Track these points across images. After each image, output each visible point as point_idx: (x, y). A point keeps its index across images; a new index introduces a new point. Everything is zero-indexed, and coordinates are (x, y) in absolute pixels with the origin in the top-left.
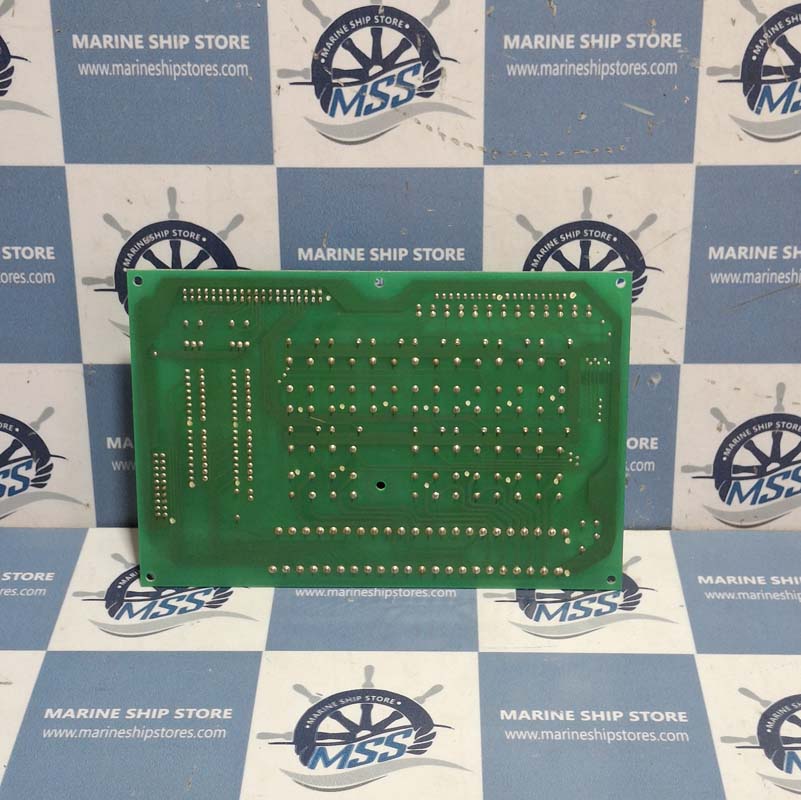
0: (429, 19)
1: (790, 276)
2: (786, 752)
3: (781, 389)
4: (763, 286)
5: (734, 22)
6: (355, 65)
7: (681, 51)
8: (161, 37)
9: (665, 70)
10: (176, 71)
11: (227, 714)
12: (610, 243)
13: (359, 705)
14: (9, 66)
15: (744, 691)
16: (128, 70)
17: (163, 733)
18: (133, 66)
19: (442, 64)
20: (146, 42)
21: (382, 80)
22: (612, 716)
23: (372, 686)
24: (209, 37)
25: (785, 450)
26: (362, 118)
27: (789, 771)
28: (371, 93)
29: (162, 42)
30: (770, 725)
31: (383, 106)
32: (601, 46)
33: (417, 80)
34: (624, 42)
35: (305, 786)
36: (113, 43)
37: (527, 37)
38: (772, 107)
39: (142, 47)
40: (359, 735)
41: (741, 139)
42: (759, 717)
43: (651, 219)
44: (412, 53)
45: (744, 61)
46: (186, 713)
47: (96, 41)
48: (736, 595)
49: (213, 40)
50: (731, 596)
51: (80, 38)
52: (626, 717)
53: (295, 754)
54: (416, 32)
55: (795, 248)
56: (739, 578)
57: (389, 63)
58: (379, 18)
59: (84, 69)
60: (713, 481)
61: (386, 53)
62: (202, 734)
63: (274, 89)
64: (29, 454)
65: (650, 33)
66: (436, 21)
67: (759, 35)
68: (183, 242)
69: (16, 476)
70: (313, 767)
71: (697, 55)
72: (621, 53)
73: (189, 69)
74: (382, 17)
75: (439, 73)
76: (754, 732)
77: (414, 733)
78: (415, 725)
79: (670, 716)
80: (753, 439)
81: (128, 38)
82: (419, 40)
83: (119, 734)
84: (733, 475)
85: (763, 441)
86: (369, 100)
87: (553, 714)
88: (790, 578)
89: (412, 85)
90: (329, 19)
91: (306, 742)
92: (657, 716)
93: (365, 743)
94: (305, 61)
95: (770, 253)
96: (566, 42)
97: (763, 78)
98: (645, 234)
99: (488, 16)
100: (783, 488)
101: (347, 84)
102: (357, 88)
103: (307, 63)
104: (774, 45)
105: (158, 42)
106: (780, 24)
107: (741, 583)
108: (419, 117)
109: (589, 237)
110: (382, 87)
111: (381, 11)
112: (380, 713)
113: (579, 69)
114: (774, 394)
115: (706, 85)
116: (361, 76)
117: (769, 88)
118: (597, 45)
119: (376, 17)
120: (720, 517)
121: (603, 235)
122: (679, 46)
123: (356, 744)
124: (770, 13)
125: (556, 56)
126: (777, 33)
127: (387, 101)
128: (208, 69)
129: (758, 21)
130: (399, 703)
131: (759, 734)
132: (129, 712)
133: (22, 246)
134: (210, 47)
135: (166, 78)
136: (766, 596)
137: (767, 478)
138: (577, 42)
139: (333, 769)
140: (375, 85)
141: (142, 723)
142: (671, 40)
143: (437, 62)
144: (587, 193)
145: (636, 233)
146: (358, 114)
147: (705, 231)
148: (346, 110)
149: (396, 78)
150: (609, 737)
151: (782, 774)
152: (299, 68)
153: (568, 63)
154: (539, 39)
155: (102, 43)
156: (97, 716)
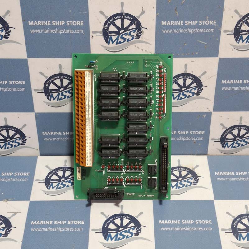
0: (139, 17)
1: (245, 88)
2: (239, 234)
3: (241, 118)
4: (238, 91)
5: (232, 17)
6: (116, 30)
7: (215, 26)
8: (56, 22)
9: (211, 31)
10: (60, 31)
11: (83, 222)
12: (192, 79)
13: (120, 219)
14: (9, 30)
15: (228, 213)
16: (46, 31)
17: (65, 229)
18: (48, 30)
19: (143, 29)
20: (51, 23)
21: (124, 34)
22: (191, 222)
23: (123, 212)
24: (71, 22)
25: (241, 134)
26: (118, 45)
27: (240, 240)
28: (121, 38)
29: (56, 23)
30: (235, 225)
31: (124, 41)
32: (191, 24)
33: (135, 34)
34: (198, 23)
35: (106, 247)
36: (41, 23)
37: (169, 22)
38: (243, 41)
39: (50, 25)
40: (120, 229)
41: (233, 50)
42: (231, 222)
43: (205, 73)
44: (133, 26)
45: (235, 28)
46: (71, 222)
47: (36, 23)
48: (226, 179)
49: (72, 23)
50: (224, 179)
51: (31, 22)
52: (195, 222)
53: (102, 236)
54: (134, 20)
55: (248, 80)
56: (227, 173)
57: (126, 29)
58: (123, 17)
59: (32, 31)
60: (220, 142)
61: (125, 26)
62: (76, 229)
63: (91, 37)
64: (20, 136)
65: (206, 20)
66: (141, 17)
67: (240, 21)
68: (64, 79)
69: (16, 142)
70: (108, 240)
71: (221, 27)
72: (198, 26)
73: (65, 31)
74: (124, 16)
75: (142, 32)
76: (230, 227)
77: (135, 228)
78: (136, 226)
79: (207, 222)
80: (232, 131)
81: (46, 22)
82: (135, 23)
83: (53, 229)
84: (226, 141)
85: (235, 132)
86: (120, 40)
87: (174, 221)
88: (241, 173)
89: (133, 36)
90: (108, 17)
91: (105, 232)
92: (203, 222)
93: (122, 232)
95: (240, 82)
96: (181, 23)
97: (240, 33)
98: (203, 77)
99: (157, 16)
100: (240, 144)
101: (113, 35)
102: (117, 36)
103: (101, 29)
104: (244, 24)
105: (55, 23)
106: (246, 18)
107: (227, 174)
108: (135, 45)
109: (186, 78)
110: (124, 36)
111: (124, 14)
113: (184, 31)
114: (239, 120)
115: (223, 36)
116: (118, 33)
117: (242, 36)
118: (190, 24)
119: (122, 16)
121: (190, 77)
122: (215, 24)
123: (119, 232)
124: (244, 14)
125: (178, 27)
126: (245, 20)
127: (125, 40)
128: (71, 31)
129: (240, 17)
130: (131, 218)
131: (232, 228)
132: (55, 222)
133: (15, 81)
134: (71, 25)
135: (58, 34)
136: (234, 179)
137: (236, 142)
138: (184, 23)
139: (113, 241)
140: (122, 36)
141: (59, 226)
142: (213, 22)
143: (141, 29)
144: (186, 66)
145: (200, 77)
146: (117, 44)
147: (221, 76)
148: (113, 42)
149: (128, 34)
150: (190, 229)
152: (99, 31)
153: (181, 29)
154: (172, 22)
155: (38, 24)
156: (46, 224)
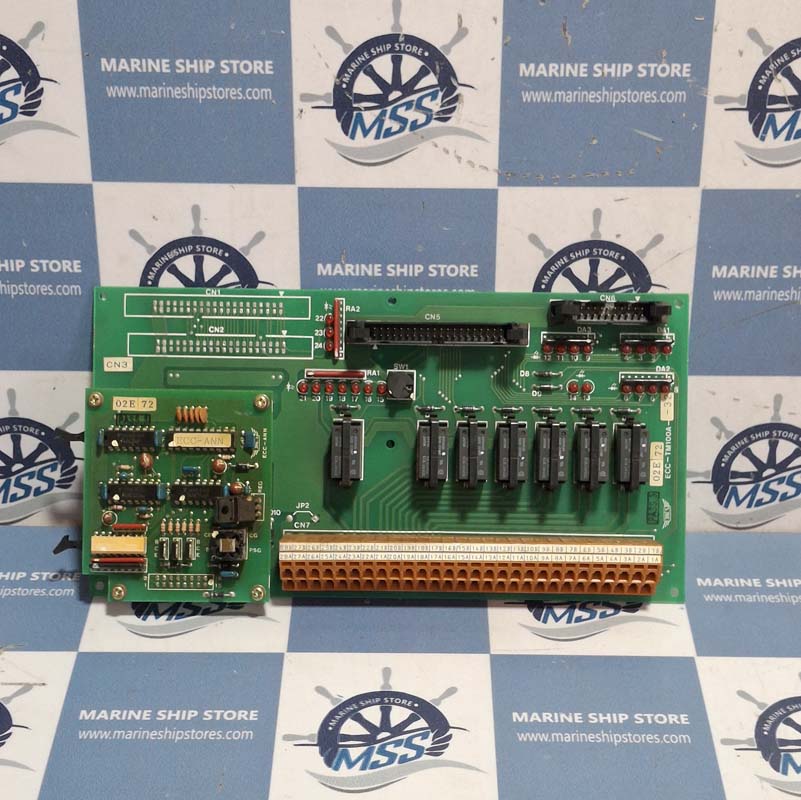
0: (448, 47)
1: (789, 294)
2: (782, 754)
3: (778, 399)
4: (764, 303)
5: (741, 53)
6: (376, 90)
7: (689, 81)
8: (188, 61)
9: (674, 98)
10: (201, 94)
11: (253, 715)
12: (618, 261)
13: (378, 707)
14: (39, 88)
15: (743, 694)
16: (155, 93)
17: (193, 734)
18: (160, 89)
19: (460, 90)
20: (173, 66)
21: (401, 105)
22: (618, 718)
23: (390, 687)
24: (234, 63)
25: (780, 457)
26: (382, 140)
27: (785, 772)
28: (390, 118)
29: (189, 66)
30: (767, 727)
31: (402, 130)
32: (613, 75)
33: (435, 105)
34: (635, 71)
35: (330, 787)
36: (141, 66)
37: (542, 66)
38: (776, 134)
39: (168, 71)
40: (379, 737)
41: (745, 165)
42: (755, 720)
43: (658, 239)
44: (431, 79)
45: (750, 90)
46: (214, 715)
47: (123, 65)
48: (733, 598)
49: (238, 65)
50: (728, 598)
51: (109, 62)
52: (632, 719)
53: (319, 755)
54: (435, 60)
55: (795, 268)
56: (736, 580)
57: (408, 89)
58: (400, 46)
59: (112, 92)
60: (711, 486)
61: (405, 79)
62: (230, 735)
63: (296, 113)
64: (54, 456)
65: (660, 63)
66: (454, 49)
67: (765, 66)
68: (206, 257)
69: (41, 477)
70: (336, 768)
71: (706, 84)
72: (632, 82)
73: (213, 93)
74: (403, 45)
75: (456, 99)
76: (752, 735)
77: (431, 735)
78: (432, 727)
79: (673, 718)
80: (751, 446)
81: (155, 62)
82: (438, 67)
83: (152, 735)
84: (731, 481)
85: (761, 449)
86: (388, 123)
87: (563, 716)
88: (784, 581)
89: (431, 110)
90: (350, 46)
91: (329, 743)
92: (661, 719)
93: (386, 744)
94: (326, 85)
95: (772, 272)
96: (580, 70)
97: (768, 107)
98: (651, 253)
99: (505, 45)
100: (778, 493)
101: (367, 109)
102: (378, 112)
103: (328, 88)
104: (779, 76)
105: (184, 66)
106: (785, 56)
107: (738, 585)
108: (436, 140)
109: (598, 255)
110: (401, 112)
111: (401, 39)
112: (398, 715)
113: (591, 96)
114: (771, 404)
115: (714, 114)
116: (381, 101)
117: (774, 116)
118: (609, 74)
119: (396, 45)
120: (717, 519)
121: (612, 254)
122: (688, 75)
123: (377, 746)
124: (777, 45)
125: (570, 83)
126: (783, 65)
127: (405, 126)
128: (233, 93)
129: (765, 53)
130: (416, 705)
131: (756, 736)
132: (160, 713)
133: (51, 260)
134: (235, 71)
135: (192, 101)
136: (761, 598)
137: (762, 483)
138: (590, 70)
139: (356, 770)
140: (394, 110)
141: (173, 724)
142: (681, 70)
143: (455, 88)
144: (597, 214)
145: (644, 252)
146: (377, 137)
147: (709, 251)
148: (366, 133)
149: (414, 103)
150: (616, 739)
151: (778, 776)
152: (321, 92)
153: (581, 91)
154: (554, 68)
155: (130, 67)
156: (129, 718)
